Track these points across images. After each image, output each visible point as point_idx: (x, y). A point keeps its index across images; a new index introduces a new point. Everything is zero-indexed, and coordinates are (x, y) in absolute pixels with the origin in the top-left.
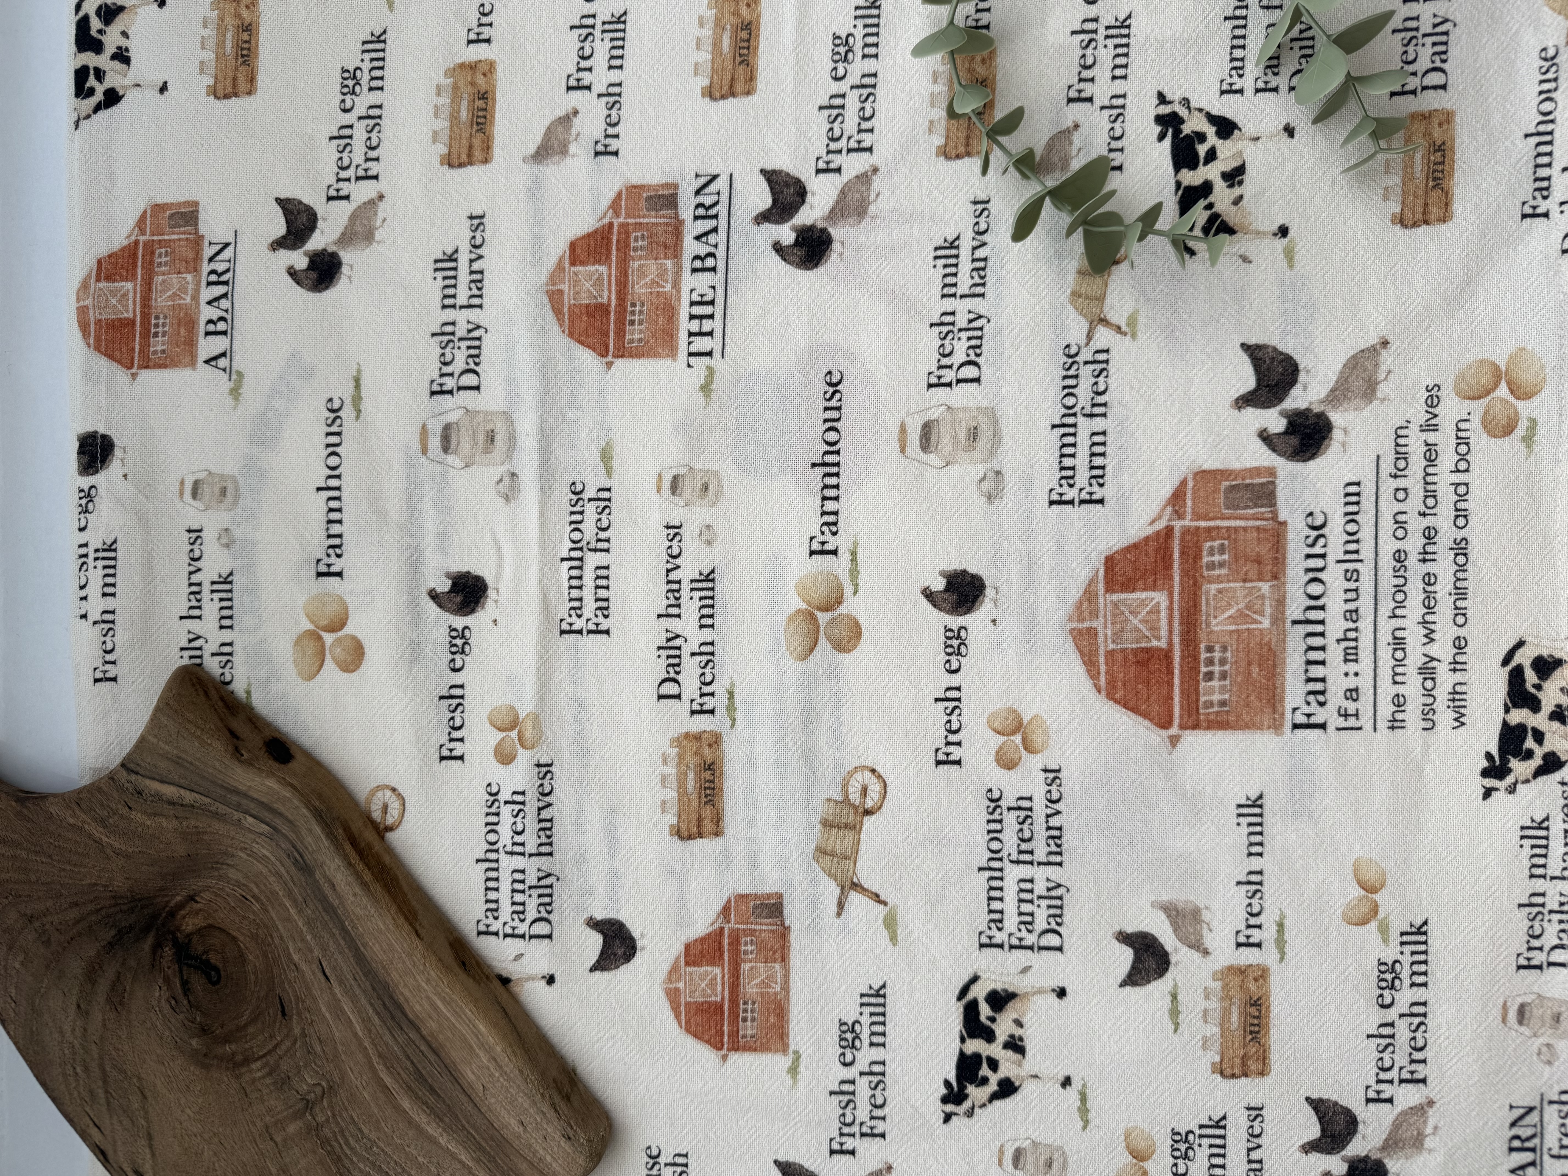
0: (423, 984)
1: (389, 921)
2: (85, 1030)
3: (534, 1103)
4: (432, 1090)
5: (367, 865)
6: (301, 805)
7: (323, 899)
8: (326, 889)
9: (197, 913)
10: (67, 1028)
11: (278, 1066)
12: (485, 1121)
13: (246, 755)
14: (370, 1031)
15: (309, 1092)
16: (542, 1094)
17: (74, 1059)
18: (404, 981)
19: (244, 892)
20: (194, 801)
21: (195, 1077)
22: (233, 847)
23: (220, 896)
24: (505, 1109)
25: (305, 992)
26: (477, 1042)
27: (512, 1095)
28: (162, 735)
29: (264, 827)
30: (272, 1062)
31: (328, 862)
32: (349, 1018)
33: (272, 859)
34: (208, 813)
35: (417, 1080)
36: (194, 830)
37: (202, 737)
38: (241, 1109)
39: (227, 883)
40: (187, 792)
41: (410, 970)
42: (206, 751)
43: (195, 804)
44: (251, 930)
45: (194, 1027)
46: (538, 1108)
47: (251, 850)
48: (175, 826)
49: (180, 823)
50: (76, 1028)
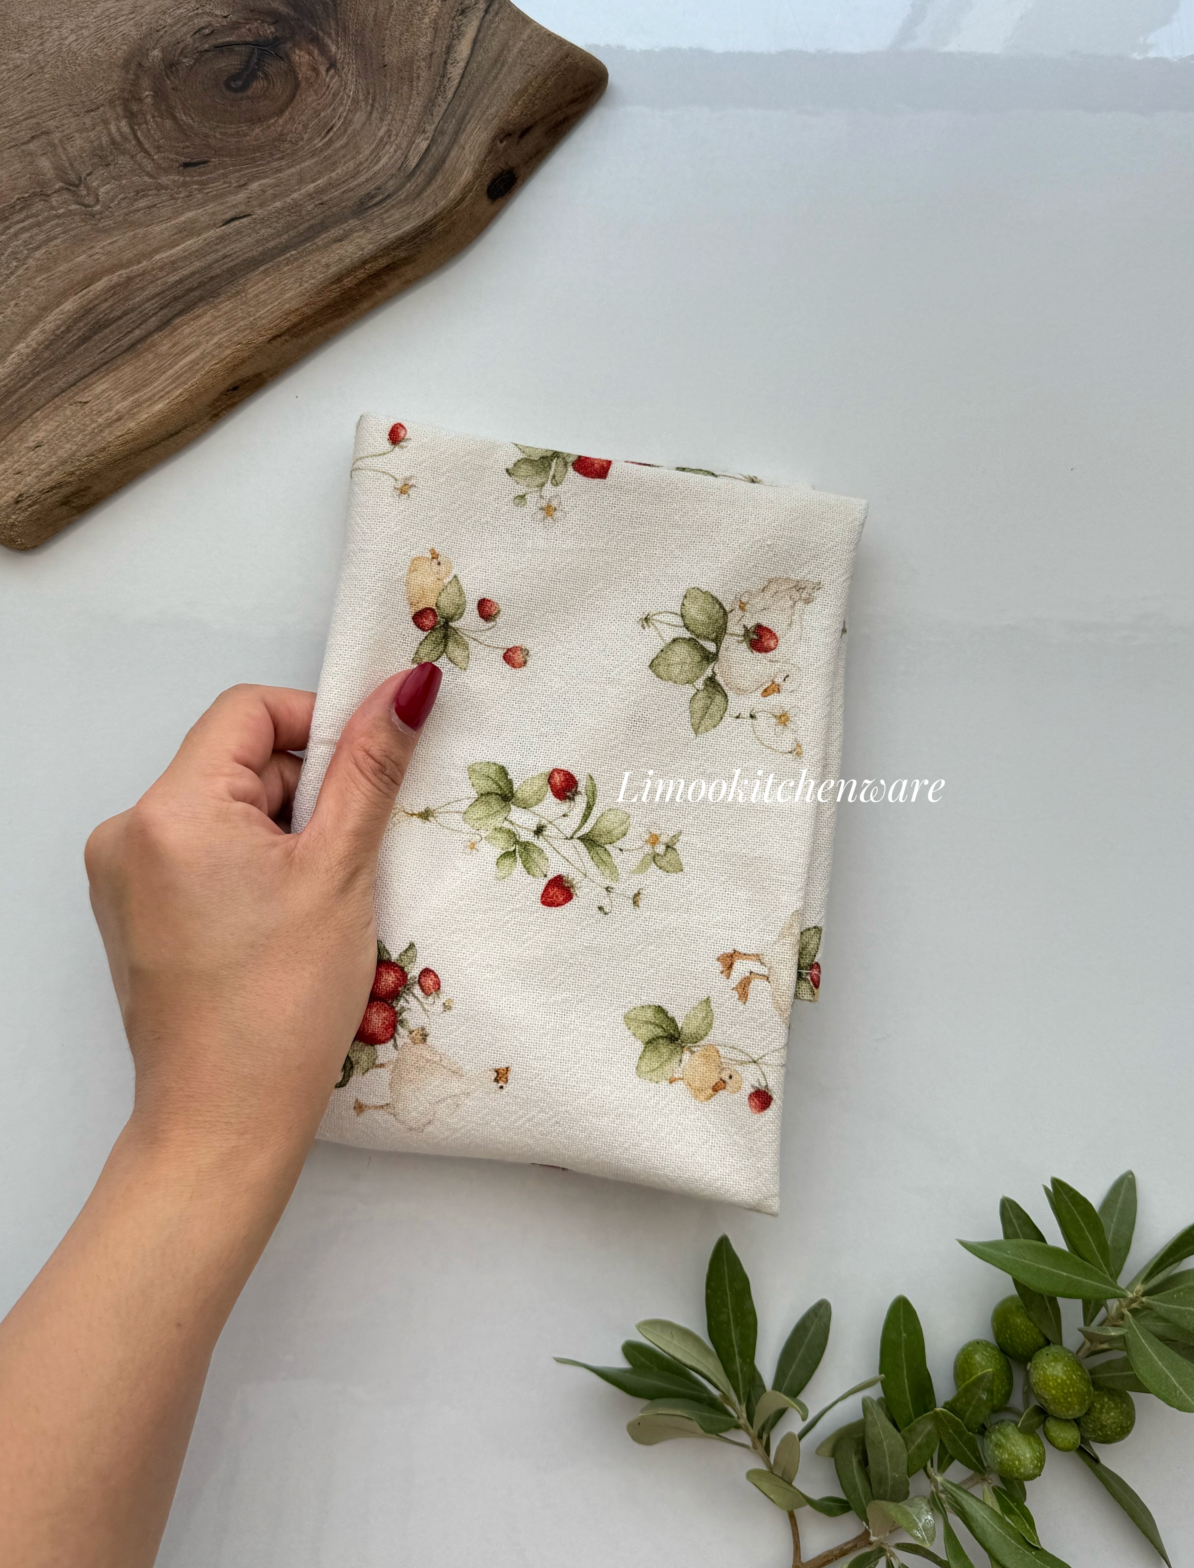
0: (216, 340)
1: (294, 305)
3: (64, 463)
4: (84, 339)
5: (362, 283)
6: (438, 209)
7: (323, 227)
8: (337, 231)
9: (315, 70)
11: (124, 152)
12: (43, 401)
13: (501, 146)
14: (161, 268)
15: (88, 188)
16: (73, 473)
18: (220, 316)
19: (337, 131)
20: (449, 78)
21: (113, 50)
22: (392, 120)
23: (334, 100)
24: (58, 427)
25: (211, 194)
26: (141, 400)
27: (74, 437)
28: (531, 46)
29: (413, 162)
30: (127, 145)
31: (369, 236)
32: (177, 245)
33: (376, 168)
34: (434, 94)
35: (97, 323)
36: (415, 75)
37: (526, 95)
38: (70, 106)
39: (349, 110)
40: (461, 71)
41: (234, 325)
42: (509, 99)
43: (446, 80)
44: (291, 135)
45: (174, 55)
46: (56, 467)
47: (387, 142)
48: (420, 53)
49: (424, 60)
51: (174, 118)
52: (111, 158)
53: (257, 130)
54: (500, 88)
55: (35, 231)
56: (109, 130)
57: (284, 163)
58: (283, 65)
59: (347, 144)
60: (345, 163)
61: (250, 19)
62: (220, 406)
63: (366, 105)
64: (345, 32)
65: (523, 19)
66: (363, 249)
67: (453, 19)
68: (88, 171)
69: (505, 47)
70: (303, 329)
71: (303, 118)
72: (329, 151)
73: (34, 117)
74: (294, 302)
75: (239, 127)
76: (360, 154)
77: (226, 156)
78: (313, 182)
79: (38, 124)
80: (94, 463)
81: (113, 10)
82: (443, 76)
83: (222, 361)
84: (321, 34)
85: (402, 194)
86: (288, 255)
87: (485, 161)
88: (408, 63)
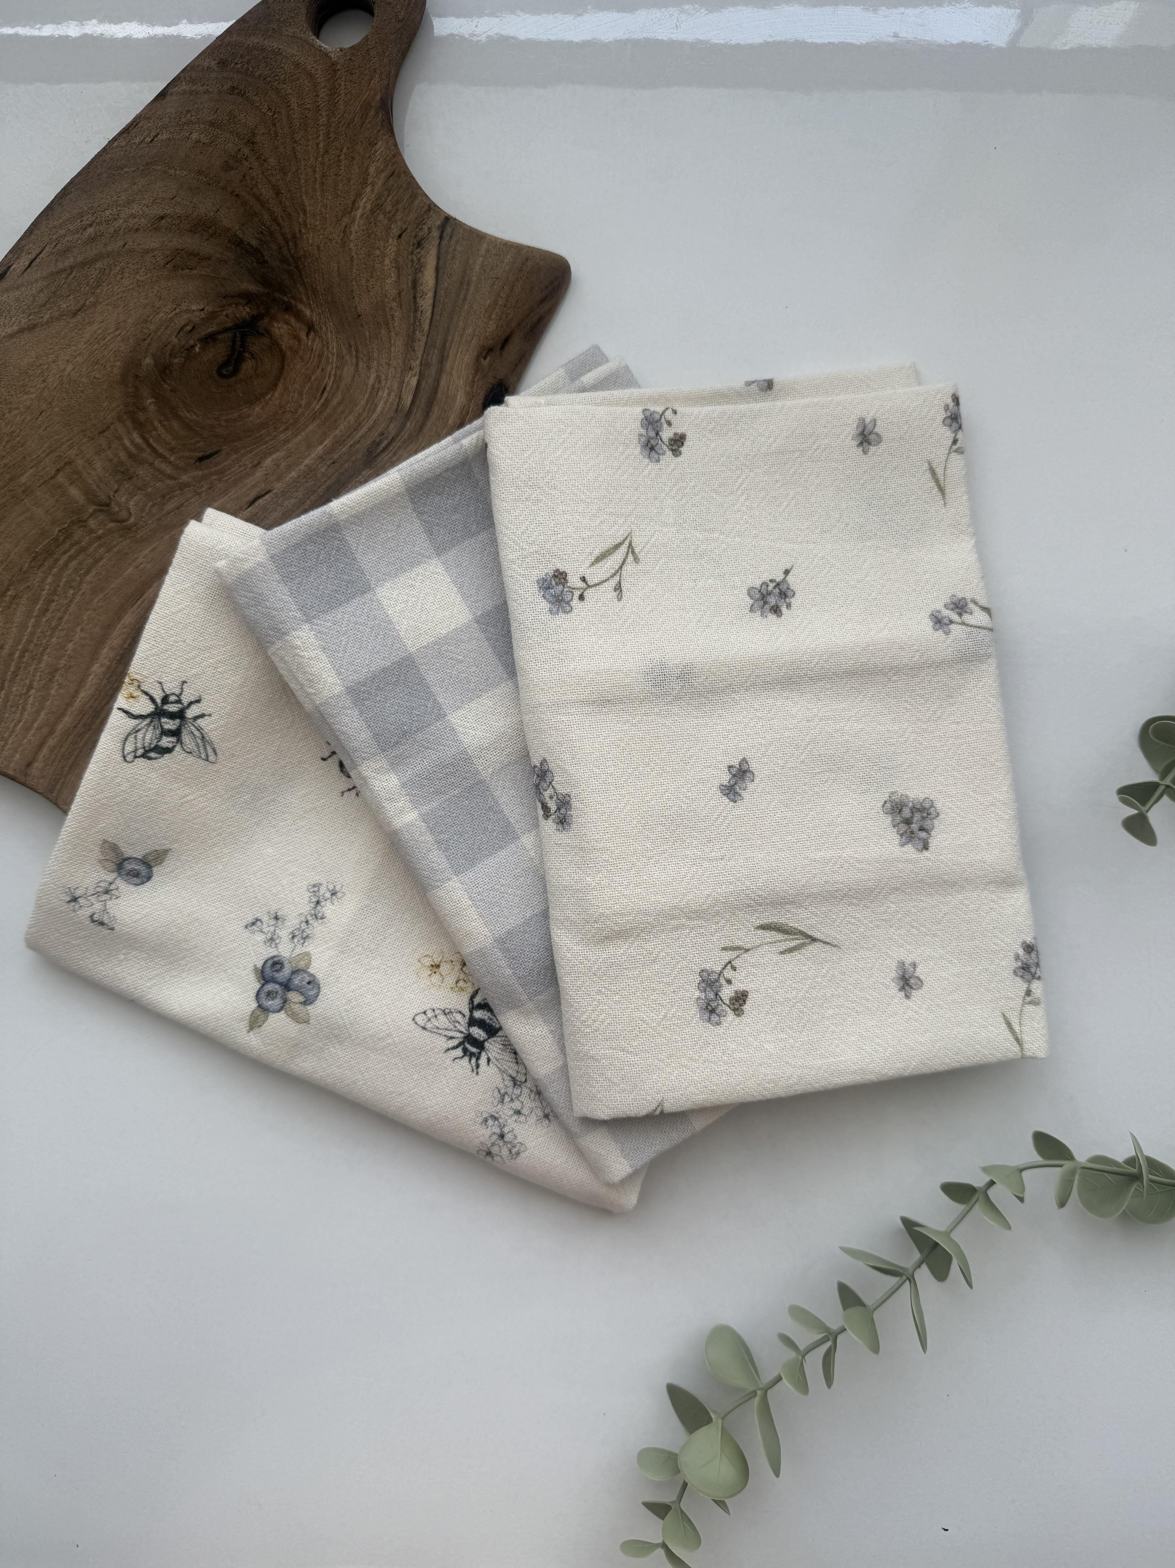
7: (340, 484)
9: (296, 338)
10: (135, 208)
11: (142, 463)
13: (485, 363)
15: (119, 505)
17: (101, 223)
19: (330, 390)
20: (422, 311)
21: (109, 369)
22: (378, 366)
23: (320, 361)
25: (230, 480)
28: (490, 260)
29: (408, 400)
30: (144, 455)
33: (375, 416)
34: (411, 330)
36: (389, 317)
37: (497, 308)
38: (83, 431)
39: (336, 367)
40: (431, 302)
42: (482, 316)
43: (419, 313)
44: (289, 405)
45: (165, 358)
47: (379, 389)
48: (389, 295)
49: (394, 300)
50: (136, 220)
51: (178, 418)
52: (132, 471)
54: (472, 307)
55: (81, 557)
56: (123, 445)
57: (289, 433)
58: (266, 341)
59: (343, 399)
61: (225, 306)
63: (351, 357)
64: (315, 294)
65: (478, 236)
67: (412, 253)
68: (115, 489)
69: (466, 267)
71: (296, 386)
75: (240, 410)
76: (357, 406)
77: (236, 441)
82: (416, 311)
87: (474, 382)
88: (379, 308)
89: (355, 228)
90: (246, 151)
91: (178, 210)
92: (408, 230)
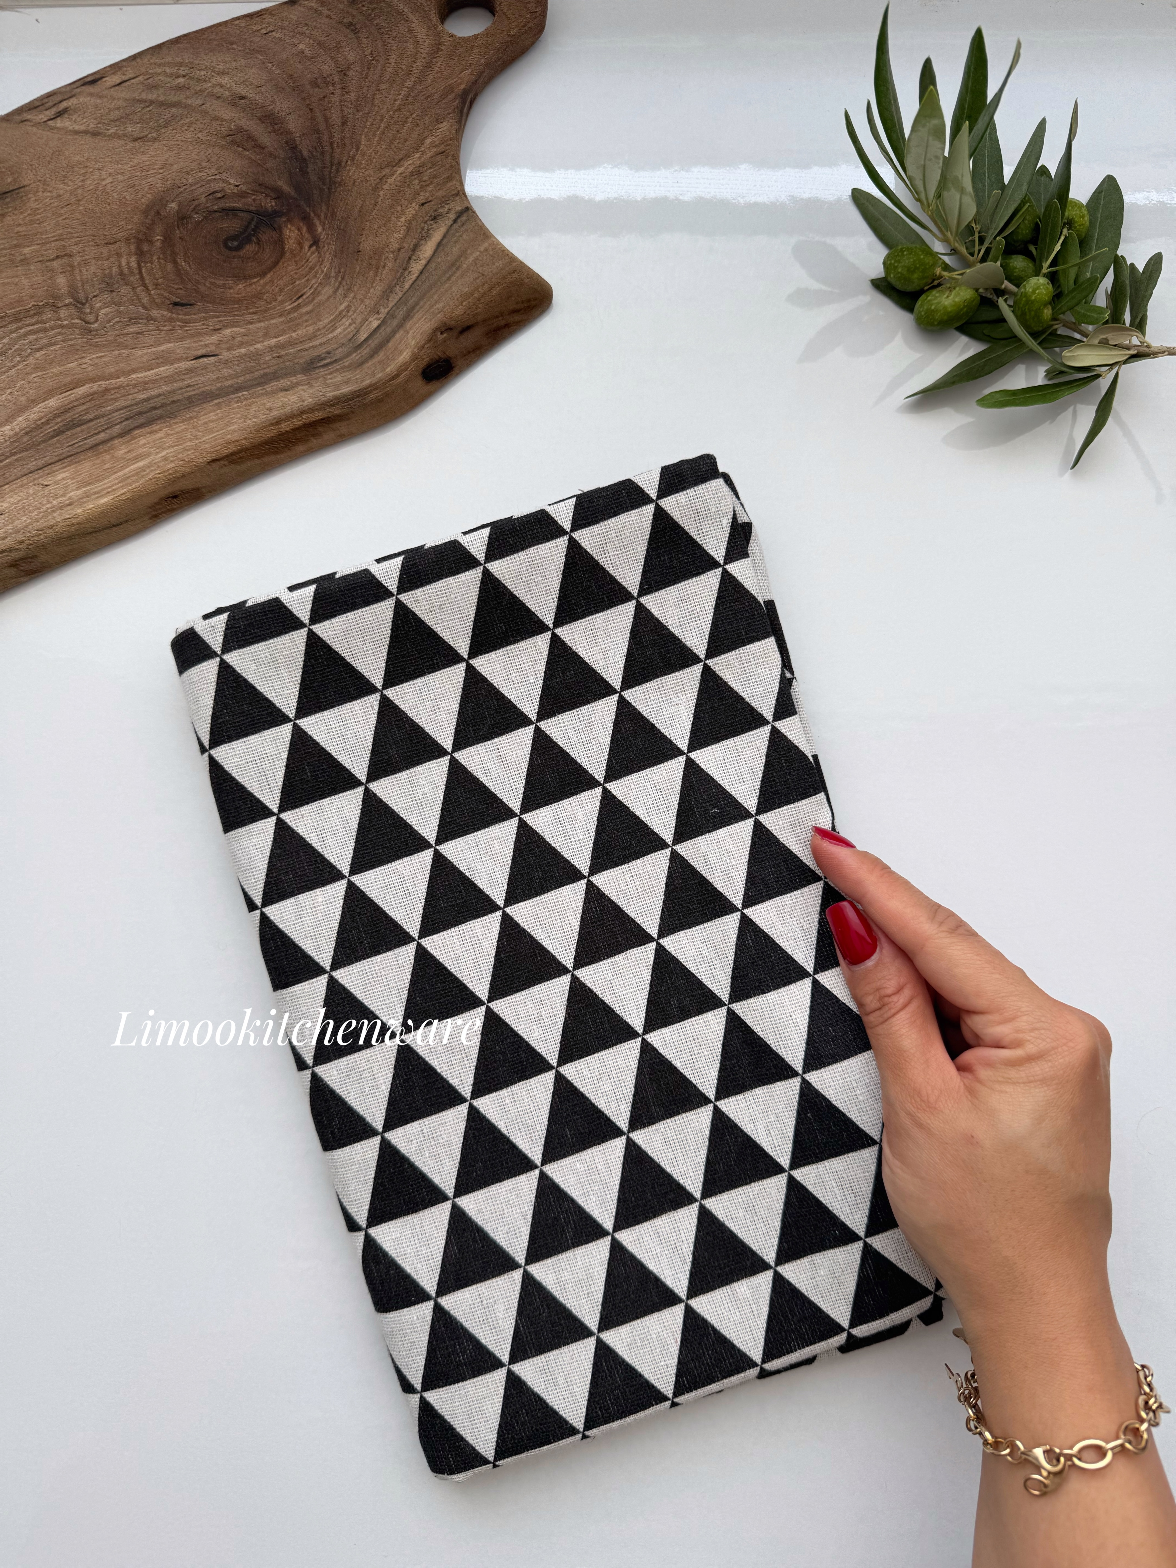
0: (164, 453)
1: (235, 436)
2: (219, 98)
4: (59, 433)
5: (298, 429)
6: (374, 380)
7: (275, 376)
8: (285, 382)
9: (300, 244)
10: (225, 80)
11: (127, 284)
12: (13, 477)
13: (441, 337)
14: (135, 386)
15: (92, 308)
16: (23, 542)
17: (192, 78)
18: (172, 435)
19: (306, 298)
20: (410, 272)
21: (139, 196)
22: (353, 298)
23: (310, 272)
24: (20, 501)
25: (190, 332)
26: (92, 492)
27: (30, 512)
28: (485, 257)
29: (363, 336)
30: (132, 279)
31: (311, 391)
32: (152, 369)
33: (331, 336)
34: (394, 283)
35: (72, 421)
36: (382, 264)
37: (471, 298)
38: (94, 236)
39: (320, 283)
40: (421, 268)
41: (181, 444)
42: (456, 298)
43: (407, 272)
44: (267, 295)
45: (188, 210)
46: (11, 534)
47: (345, 316)
48: (391, 246)
49: (393, 252)
50: (222, 90)
51: (175, 262)
52: (116, 286)
53: (240, 286)
54: (451, 288)
55: (40, 335)
56: (120, 262)
57: (256, 317)
58: (275, 235)
59: (312, 311)
60: (307, 326)
61: (257, 192)
62: (160, 509)
63: (335, 281)
64: (332, 217)
65: (484, 234)
66: (303, 401)
67: (426, 222)
68: (95, 294)
69: (463, 254)
70: (241, 458)
71: (281, 282)
72: (296, 314)
73: (63, 240)
74: (235, 434)
75: (227, 280)
76: (320, 321)
77: (210, 303)
78: (276, 337)
79: (64, 246)
80: (42, 537)
81: (147, 163)
82: (405, 269)
83: (165, 472)
84: (312, 215)
85: (347, 362)
86: (240, 394)
87: (423, 347)
88: (378, 253)
89: (391, 180)
90: (336, 79)
91: (259, 99)
92: (432, 203)
